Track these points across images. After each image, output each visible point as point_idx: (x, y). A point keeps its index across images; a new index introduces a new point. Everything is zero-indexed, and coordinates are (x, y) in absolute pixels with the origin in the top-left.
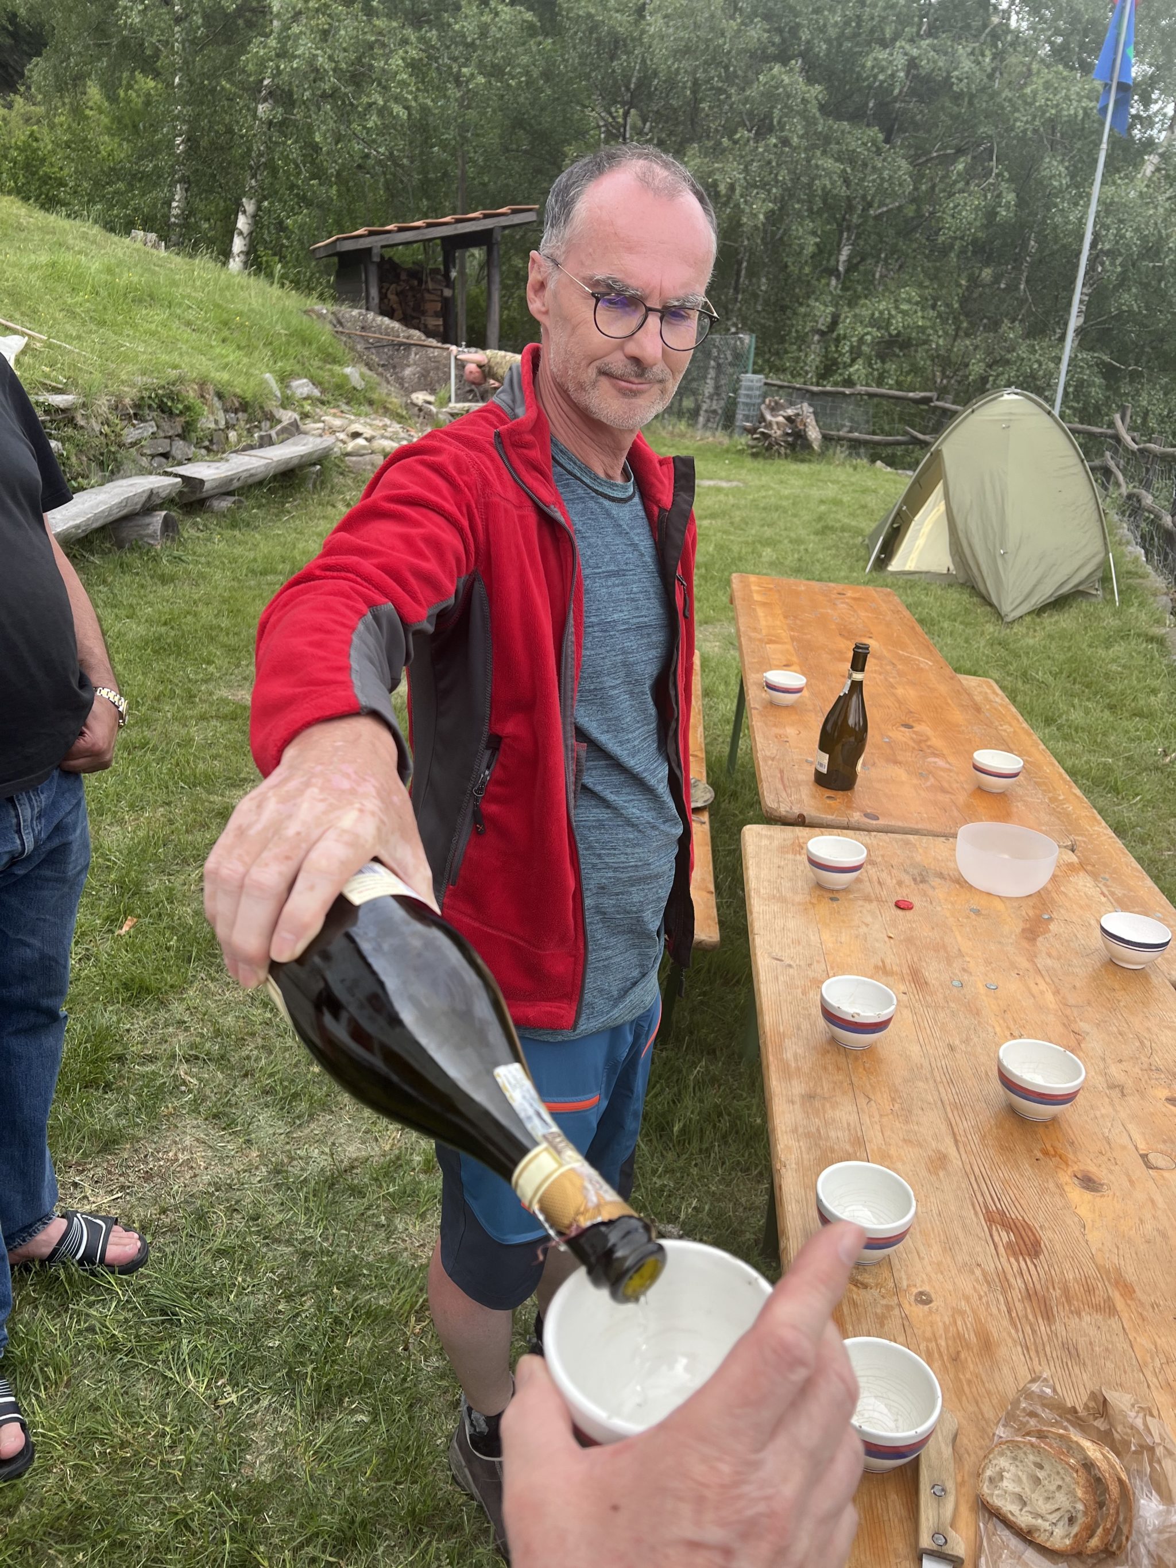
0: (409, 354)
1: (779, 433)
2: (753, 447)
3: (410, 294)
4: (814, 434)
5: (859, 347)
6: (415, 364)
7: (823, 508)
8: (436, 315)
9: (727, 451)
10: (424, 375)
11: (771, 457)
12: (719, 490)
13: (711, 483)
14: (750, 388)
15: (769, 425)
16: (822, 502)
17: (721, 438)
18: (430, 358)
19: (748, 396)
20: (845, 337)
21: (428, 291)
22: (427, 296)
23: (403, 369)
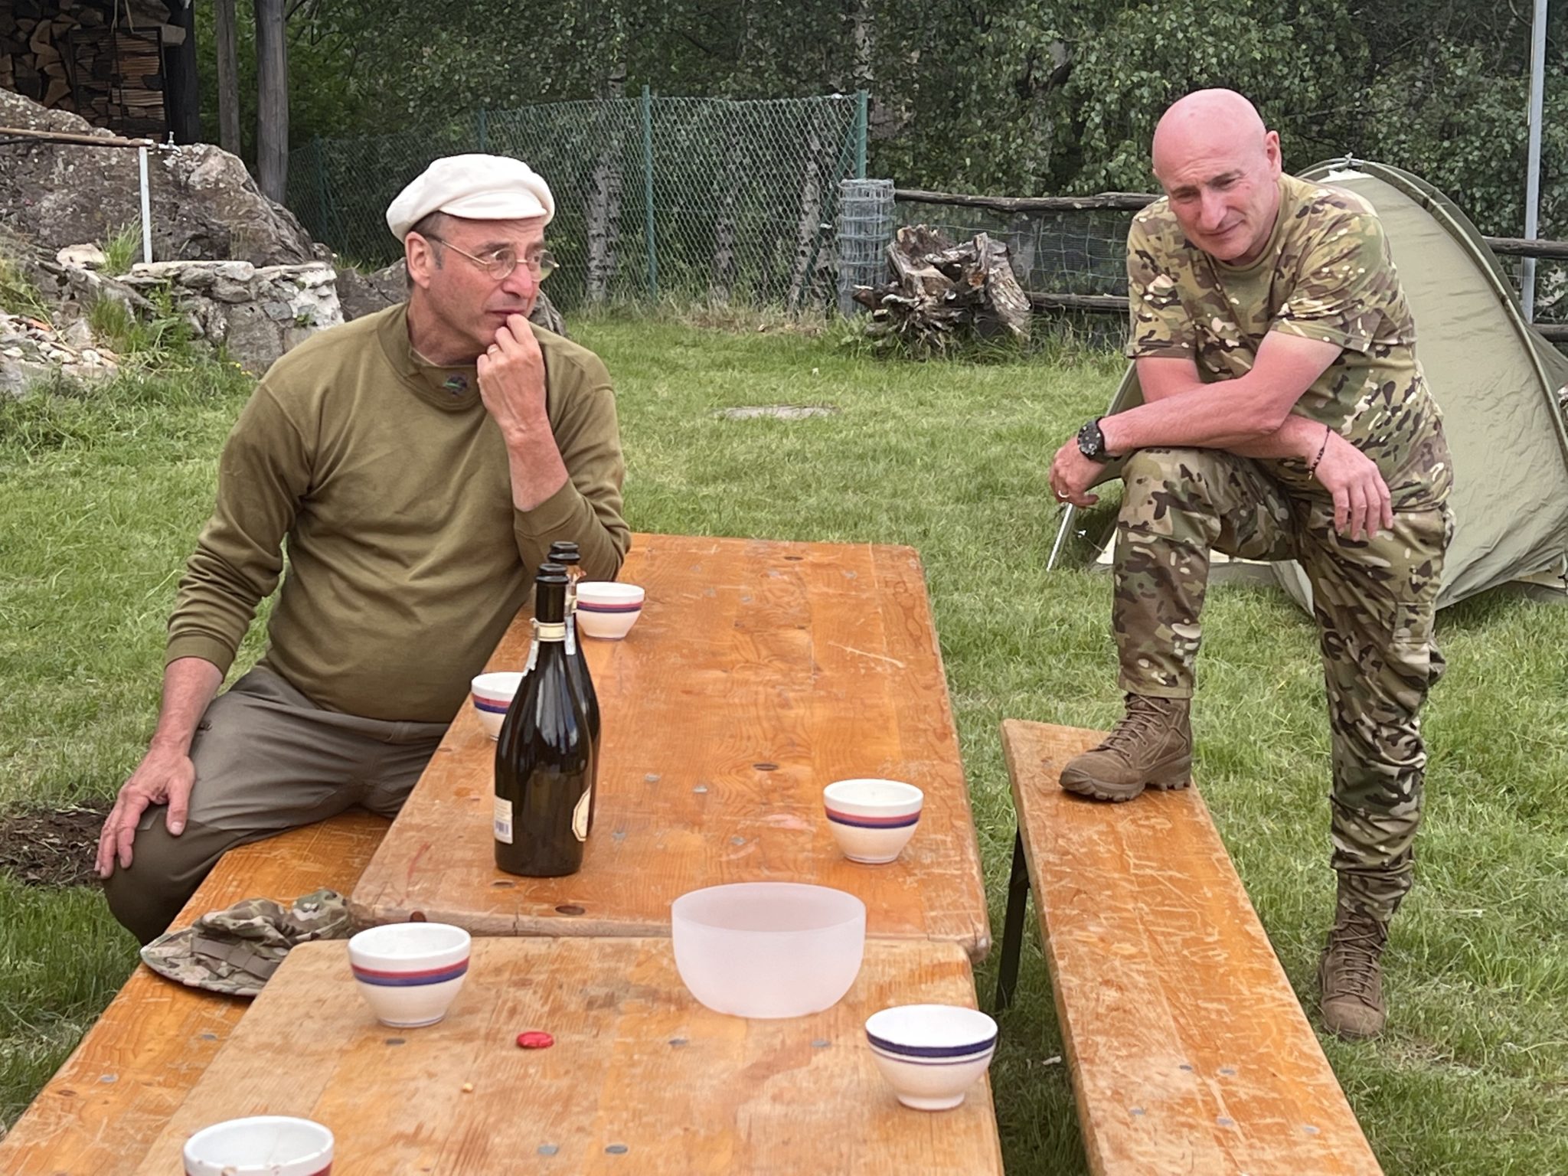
0: (52, 164)
1: (930, 301)
2: (875, 337)
3: (84, 40)
4: (1010, 300)
5: (1123, 113)
6: (65, 184)
7: (996, 450)
8: (148, 83)
9: (821, 348)
10: (88, 206)
11: (917, 356)
12: (769, 424)
13: (755, 413)
14: (863, 210)
15: (906, 285)
16: (998, 437)
17: (813, 321)
18: (100, 172)
19: (860, 226)
20: (1089, 95)
21: (126, 32)
22: (124, 44)
23: (37, 198)
